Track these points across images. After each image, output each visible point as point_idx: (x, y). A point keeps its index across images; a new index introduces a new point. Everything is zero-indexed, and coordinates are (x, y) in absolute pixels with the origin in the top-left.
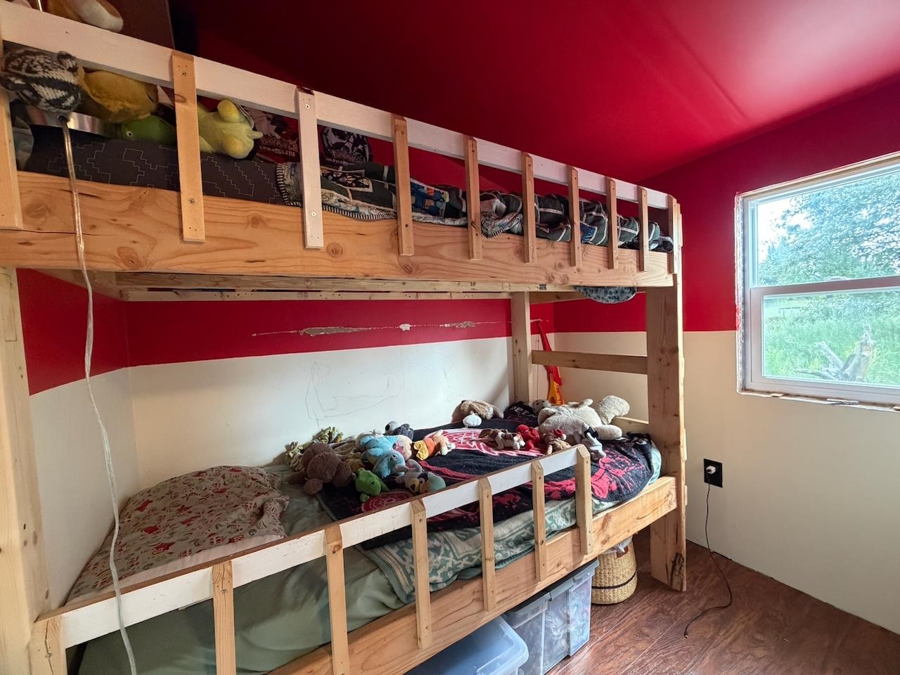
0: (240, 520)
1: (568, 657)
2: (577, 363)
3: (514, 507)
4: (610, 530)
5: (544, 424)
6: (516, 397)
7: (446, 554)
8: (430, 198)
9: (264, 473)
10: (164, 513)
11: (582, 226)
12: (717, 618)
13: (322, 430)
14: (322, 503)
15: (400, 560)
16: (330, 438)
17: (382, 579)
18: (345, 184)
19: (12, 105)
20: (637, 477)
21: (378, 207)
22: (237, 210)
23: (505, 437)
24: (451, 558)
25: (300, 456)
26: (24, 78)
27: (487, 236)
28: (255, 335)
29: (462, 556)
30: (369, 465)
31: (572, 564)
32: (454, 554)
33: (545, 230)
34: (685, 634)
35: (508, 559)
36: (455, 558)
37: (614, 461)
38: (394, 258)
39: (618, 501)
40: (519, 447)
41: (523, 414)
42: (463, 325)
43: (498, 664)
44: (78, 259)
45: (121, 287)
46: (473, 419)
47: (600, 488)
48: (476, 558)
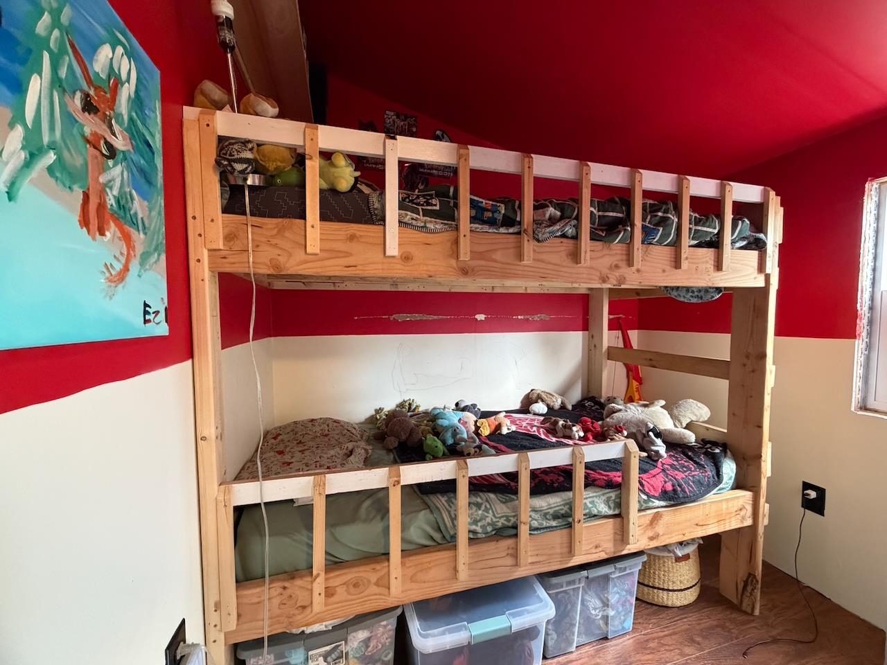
0: (336, 456)
1: (606, 638)
2: (654, 363)
3: (555, 485)
4: (660, 528)
5: (608, 420)
6: (589, 392)
7: (486, 510)
8: (488, 210)
9: (357, 428)
10: (288, 444)
11: (644, 227)
12: (791, 650)
13: (404, 401)
14: (396, 457)
15: (447, 507)
16: (410, 408)
17: (431, 517)
18: (418, 204)
19: (221, 174)
20: (700, 483)
21: (443, 222)
22: (342, 229)
23: (564, 427)
24: (490, 515)
25: (384, 419)
26: (228, 160)
27: (538, 241)
28: (356, 318)
29: (500, 515)
30: (437, 432)
31: (612, 550)
32: (493, 512)
33: (601, 233)
34: (745, 654)
35: (543, 528)
36: (494, 515)
37: (675, 463)
38: (453, 262)
39: (672, 503)
40: (577, 437)
41: (593, 408)
42: (536, 318)
43: (526, 613)
44: (249, 267)
45: (269, 280)
46: (540, 408)
47: (652, 486)
48: (513, 520)
